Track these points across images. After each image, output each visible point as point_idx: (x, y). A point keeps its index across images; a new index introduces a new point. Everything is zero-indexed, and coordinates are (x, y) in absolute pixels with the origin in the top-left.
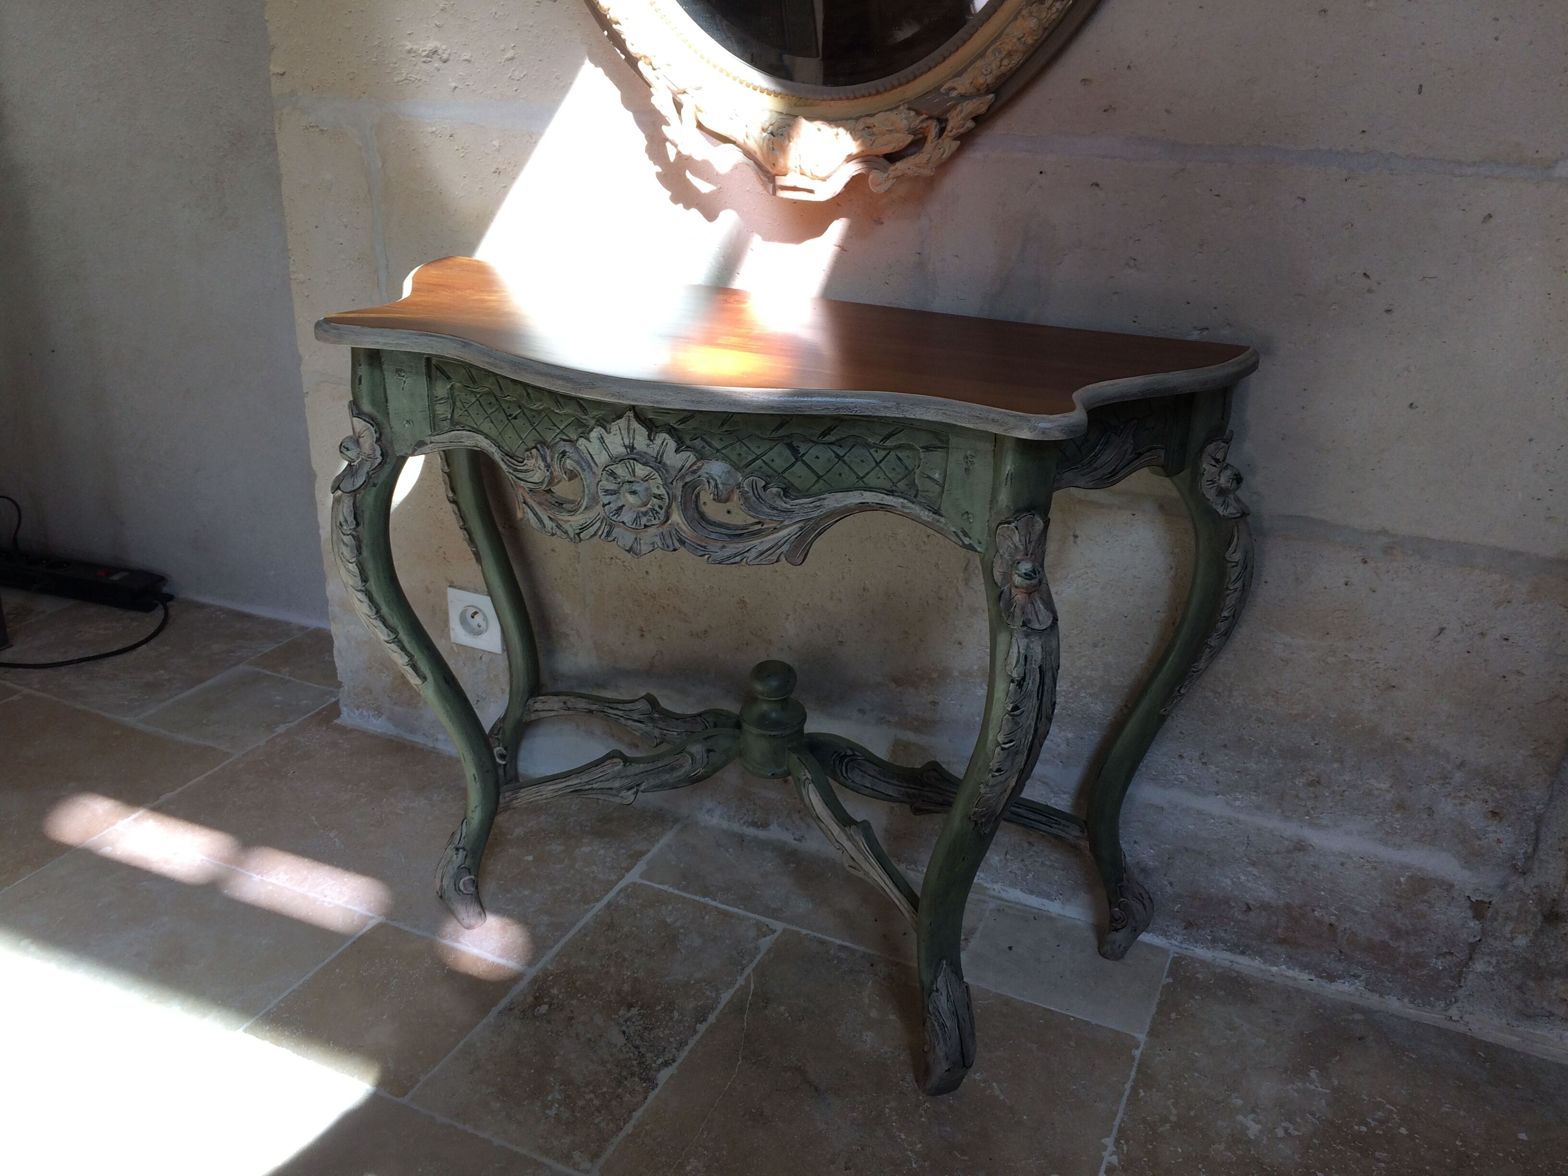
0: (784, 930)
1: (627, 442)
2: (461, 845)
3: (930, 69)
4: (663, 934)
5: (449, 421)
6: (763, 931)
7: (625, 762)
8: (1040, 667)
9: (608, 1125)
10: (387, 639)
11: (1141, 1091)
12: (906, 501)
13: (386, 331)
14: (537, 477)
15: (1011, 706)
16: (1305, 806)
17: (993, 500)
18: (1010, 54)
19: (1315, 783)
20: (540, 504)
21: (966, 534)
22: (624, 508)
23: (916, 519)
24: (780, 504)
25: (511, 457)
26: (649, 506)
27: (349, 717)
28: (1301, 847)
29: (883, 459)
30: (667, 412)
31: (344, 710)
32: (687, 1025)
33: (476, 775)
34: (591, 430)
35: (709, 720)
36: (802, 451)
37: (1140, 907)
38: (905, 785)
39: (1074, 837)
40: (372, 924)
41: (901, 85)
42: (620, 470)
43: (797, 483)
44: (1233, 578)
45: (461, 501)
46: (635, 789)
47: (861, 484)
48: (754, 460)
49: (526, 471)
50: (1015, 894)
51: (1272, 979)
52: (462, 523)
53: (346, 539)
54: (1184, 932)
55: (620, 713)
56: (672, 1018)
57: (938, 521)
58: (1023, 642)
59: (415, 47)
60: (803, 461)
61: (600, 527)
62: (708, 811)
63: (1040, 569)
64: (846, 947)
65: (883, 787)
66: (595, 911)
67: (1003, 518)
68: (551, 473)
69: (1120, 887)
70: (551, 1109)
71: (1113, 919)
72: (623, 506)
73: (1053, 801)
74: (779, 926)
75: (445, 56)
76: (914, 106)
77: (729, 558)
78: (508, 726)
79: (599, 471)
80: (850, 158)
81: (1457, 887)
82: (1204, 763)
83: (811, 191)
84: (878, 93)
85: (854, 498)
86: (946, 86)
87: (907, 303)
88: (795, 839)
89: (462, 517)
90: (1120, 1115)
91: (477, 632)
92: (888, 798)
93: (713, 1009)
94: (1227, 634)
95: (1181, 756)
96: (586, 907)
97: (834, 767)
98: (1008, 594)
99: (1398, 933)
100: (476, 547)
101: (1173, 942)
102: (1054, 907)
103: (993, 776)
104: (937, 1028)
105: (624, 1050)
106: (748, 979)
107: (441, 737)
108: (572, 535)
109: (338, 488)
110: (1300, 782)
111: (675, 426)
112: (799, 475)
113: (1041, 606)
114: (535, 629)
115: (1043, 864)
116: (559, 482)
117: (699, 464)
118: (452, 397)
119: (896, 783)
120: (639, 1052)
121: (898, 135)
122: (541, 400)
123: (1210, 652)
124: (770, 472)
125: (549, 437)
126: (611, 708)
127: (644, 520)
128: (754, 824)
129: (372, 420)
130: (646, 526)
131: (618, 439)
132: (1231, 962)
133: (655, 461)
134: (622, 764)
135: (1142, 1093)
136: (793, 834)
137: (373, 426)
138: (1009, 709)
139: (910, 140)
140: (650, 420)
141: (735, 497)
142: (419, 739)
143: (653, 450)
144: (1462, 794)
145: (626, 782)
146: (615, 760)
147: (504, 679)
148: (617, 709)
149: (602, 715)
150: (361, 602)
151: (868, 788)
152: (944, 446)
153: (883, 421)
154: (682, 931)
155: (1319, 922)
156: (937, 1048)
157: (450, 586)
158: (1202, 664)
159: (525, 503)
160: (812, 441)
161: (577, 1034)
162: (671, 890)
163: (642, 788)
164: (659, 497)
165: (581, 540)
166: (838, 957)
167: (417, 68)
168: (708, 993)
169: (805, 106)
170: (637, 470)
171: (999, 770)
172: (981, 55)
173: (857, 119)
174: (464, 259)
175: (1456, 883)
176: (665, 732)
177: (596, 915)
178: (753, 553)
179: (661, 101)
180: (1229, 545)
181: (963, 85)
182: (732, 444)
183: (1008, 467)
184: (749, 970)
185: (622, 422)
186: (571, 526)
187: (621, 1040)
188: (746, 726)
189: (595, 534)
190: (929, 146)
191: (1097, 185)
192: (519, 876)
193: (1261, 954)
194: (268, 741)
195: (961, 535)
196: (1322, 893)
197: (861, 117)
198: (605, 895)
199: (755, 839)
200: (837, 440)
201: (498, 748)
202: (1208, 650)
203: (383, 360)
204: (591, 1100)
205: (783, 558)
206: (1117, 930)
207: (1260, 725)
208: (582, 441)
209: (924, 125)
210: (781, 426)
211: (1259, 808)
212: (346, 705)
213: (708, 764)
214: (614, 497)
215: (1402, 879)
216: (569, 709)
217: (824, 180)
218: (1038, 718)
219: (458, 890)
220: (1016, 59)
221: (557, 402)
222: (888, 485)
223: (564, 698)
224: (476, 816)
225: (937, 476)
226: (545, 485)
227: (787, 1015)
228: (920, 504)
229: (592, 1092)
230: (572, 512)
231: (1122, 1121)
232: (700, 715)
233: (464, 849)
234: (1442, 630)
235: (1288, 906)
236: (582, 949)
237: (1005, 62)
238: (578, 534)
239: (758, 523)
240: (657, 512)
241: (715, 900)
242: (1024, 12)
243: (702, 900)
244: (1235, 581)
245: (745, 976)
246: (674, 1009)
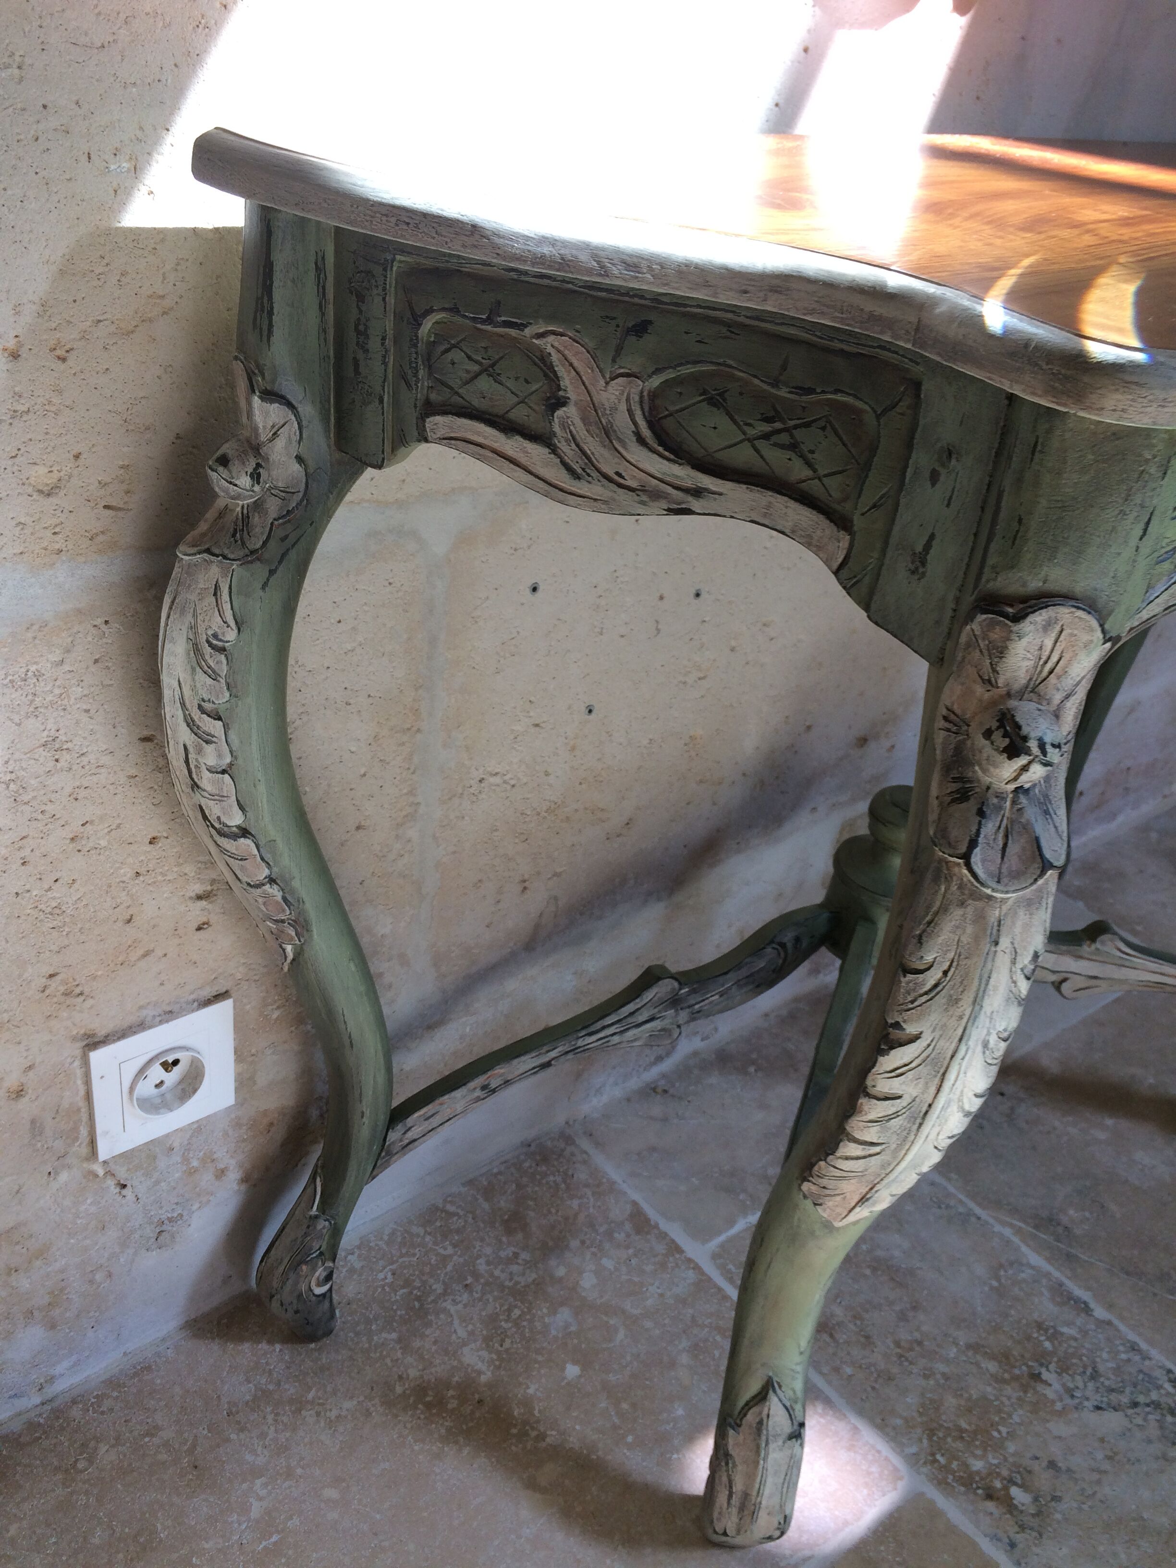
32: (1093, 1327)
56: (1076, 1339)
93: (1060, 1283)
105: (1142, 1422)
120: (1148, 1405)
126: (590, 1034)
157: (100, 1043)
187: (1113, 1421)
216: (492, 1093)
227: (1086, 1213)
232: (770, 942)
236: (873, 1388)
245: (991, 1221)
246: (1054, 1327)
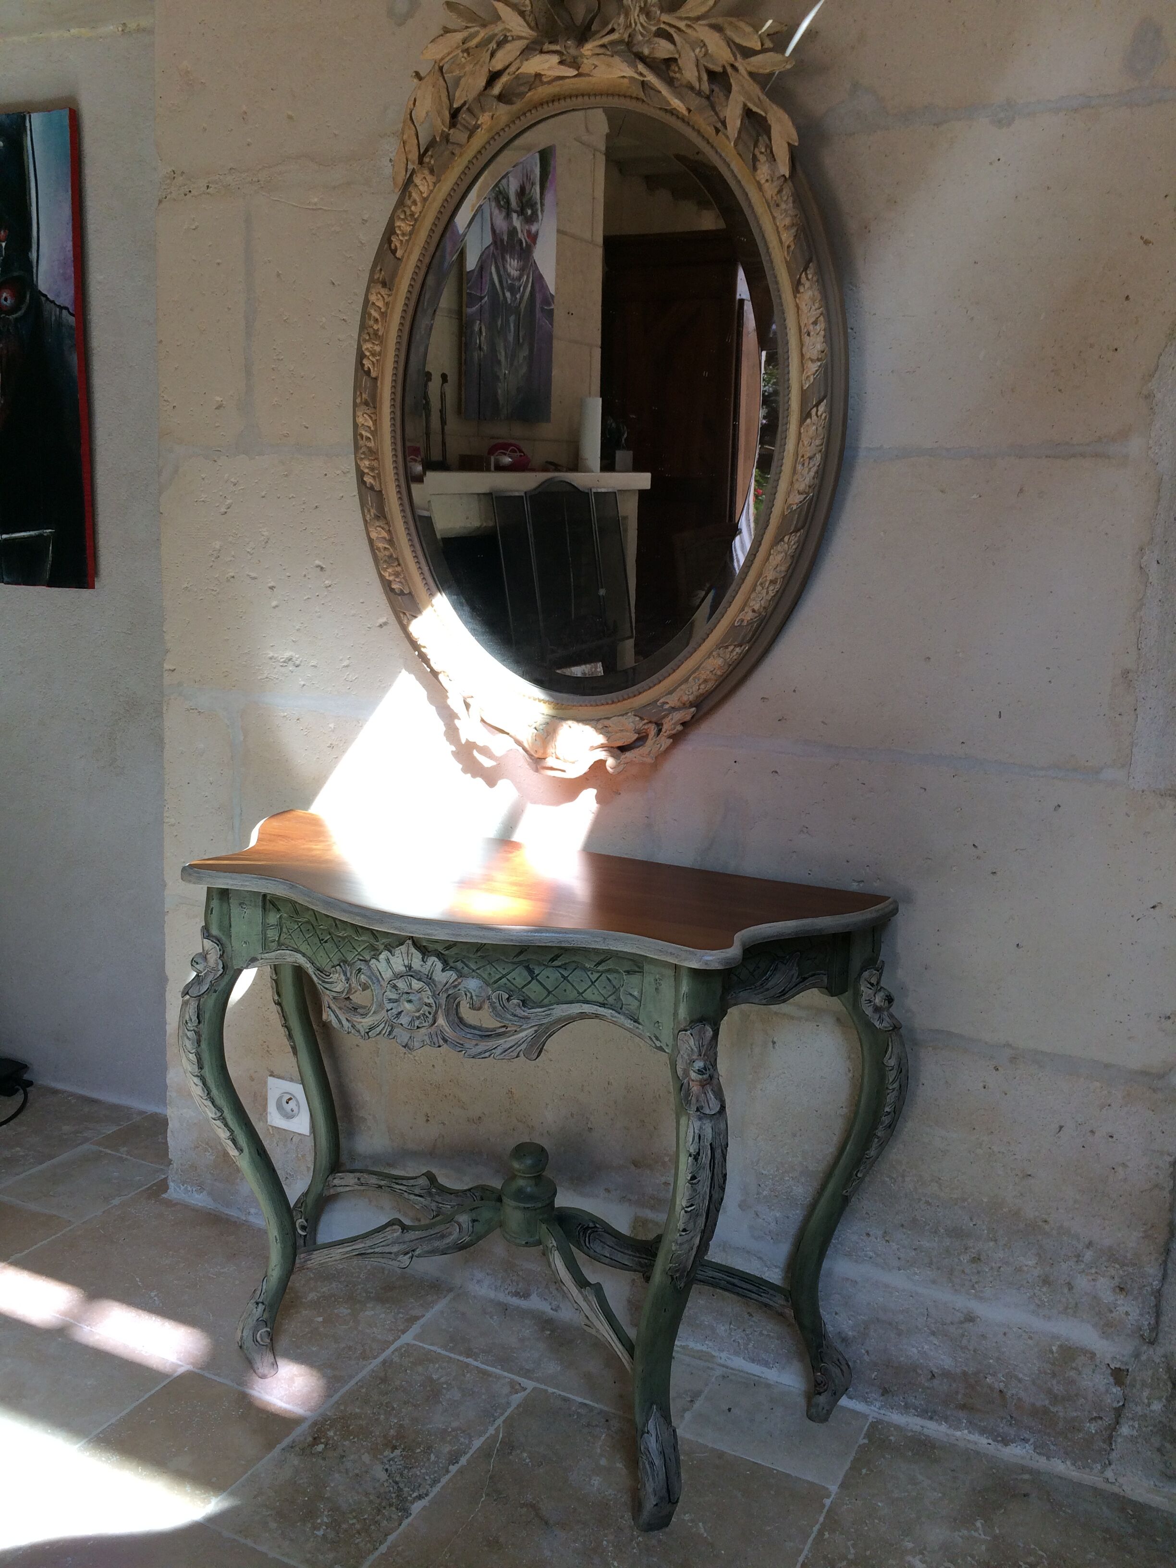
0: (534, 1389)
1: (406, 963)
2: (260, 1300)
3: (650, 688)
4: (428, 1388)
5: (276, 942)
6: (515, 1388)
7: (403, 1230)
8: (711, 1144)
9: (366, 1545)
10: (214, 1116)
11: (826, 1533)
12: (614, 1012)
13: (235, 875)
14: (339, 988)
15: (690, 1175)
16: (970, 1281)
17: (675, 1014)
18: (705, 681)
19: (976, 1260)
20: (340, 1008)
21: (657, 1039)
22: (403, 1013)
23: (621, 1026)
24: (519, 1012)
25: (321, 972)
26: (421, 1012)
27: (175, 1192)
28: (970, 1318)
29: (597, 979)
30: (436, 941)
31: (172, 1185)
32: (441, 1466)
33: (278, 1237)
34: (380, 954)
35: (476, 1194)
36: (536, 972)
37: (838, 1371)
38: (638, 1255)
39: (781, 1305)
40: (181, 1370)
41: (629, 698)
42: (401, 984)
43: (532, 996)
44: (891, 1081)
45: (284, 1004)
46: (410, 1254)
47: (581, 998)
48: (500, 979)
49: (331, 983)
50: (739, 1363)
51: (956, 1442)
52: (283, 1022)
53: (189, 1034)
54: (881, 1398)
55: (404, 1188)
56: (429, 1459)
57: (637, 1028)
58: (697, 1124)
59: (276, 655)
60: (537, 980)
61: (384, 1027)
62: (478, 1281)
63: (710, 1067)
64: (585, 1404)
65: (619, 1257)
66: (371, 1367)
67: (682, 1027)
68: (350, 985)
69: (821, 1352)
70: (319, 1530)
71: (817, 1384)
72: (402, 1011)
73: (767, 1275)
74: (530, 1385)
75: (298, 662)
76: (639, 713)
77: (480, 1053)
78: (310, 1200)
79: (384, 984)
80: (593, 748)
81: (1098, 1356)
82: (887, 1241)
83: (564, 771)
84: (613, 702)
85: (576, 1009)
86: (661, 701)
87: (640, 855)
88: (552, 1309)
89: (284, 1017)
90: (805, 1552)
91: (289, 1116)
92: (624, 1267)
93: (465, 1453)
94: (891, 1127)
95: (868, 1235)
96: (364, 1363)
97: (579, 1238)
98: (687, 1087)
99: (1055, 1399)
100: (294, 1042)
101: (873, 1408)
102: (771, 1375)
103: (680, 1235)
104: (647, 1466)
105: (386, 1484)
106: (497, 1430)
107: (253, 1211)
108: (363, 1034)
109: (187, 993)
110: (965, 1258)
111: (442, 952)
112: (534, 991)
113: (712, 1096)
114: (338, 1114)
115: (761, 1334)
116: (356, 991)
117: (459, 980)
118: (280, 925)
119: (632, 1253)
120: (398, 1487)
121: (628, 734)
122: (345, 930)
123: (878, 1142)
124: (513, 987)
125: (350, 957)
126: (397, 1184)
127: (417, 1023)
128: (517, 1294)
129: (218, 941)
130: (418, 1027)
131: (400, 961)
132: (922, 1427)
133: (427, 978)
134: (400, 1230)
135: (827, 1535)
136: (550, 1304)
137: (218, 945)
138: (689, 1178)
139: (635, 738)
140: (424, 946)
141: (486, 1005)
142: (233, 1213)
143: (426, 969)
144: (1093, 1271)
145: (403, 1247)
146: (396, 1227)
147: (310, 1158)
148: (402, 1184)
149: (389, 1189)
150: (197, 1085)
151: (607, 1257)
152: (641, 971)
153: (596, 951)
154: (445, 1386)
155: (991, 1388)
156: (647, 1485)
157: (270, 1076)
158: (872, 1152)
159: (329, 1007)
160: (544, 965)
161: (346, 1469)
162: (439, 1350)
163: (417, 1252)
164: (429, 1005)
165: (369, 1038)
166: (578, 1413)
167: (276, 670)
168: (462, 1439)
169: (561, 709)
170: (413, 984)
171: (684, 1230)
172: (686, 680)
173: (598, 720)
174: (300, 812)
175: (1096, 1352)
176: (441, 1205)
177: (373, 1371)
178: (499, 1051)
179: (455, 703)
180: (886, 1052)
181: (673, 700)
182: (484, 966)
183: (684, 988)
184: (499, 1421)
185: (403, 948)
186: (362, 1026)
187: (383, 1476)
188: (505, 1199)
189: (380, 1033)
190: (649, 742)
191: (776, 772)
192: (309, 1335)
193: (946, 1419)
194: (104, 1212)
195: (654, 1039)
196: (991, 1361)
197: (601, 719)
198: (382, 1353)
199: (517, 1308)
200: (562, 965)
201: (300, 1220)
202: (876, 1140)
203: (230, 895)
204: (353, 1524)
205: (521, 1054)
206: (820, 1394)
207: (929, 1207)
208: (373, 961)
209: (646, 727)
210: (521, 953)
211: (934, 1282)
212: (173, 1181)
213: (472, 1232)
214: (395, 1004)
215: (1054, 1349)
216: (362, 1184)
217: (573, 763)
218: (712, 1186)
219: (255, 1341)
220: (710, 685)
221: (357, 932)
222: (601, 1000)
223: (358, 1174)
224: (275, 1272)
225: (636, 994)
226: (344, 994)
227: (528, 1460)
228: (624, 1014)
229: (355, 1517)
230: (364, 1015)
231: (807, 1557)
232: (469, 1190)
233: (262, 1303)
234: (1061, 1127)
235: (965, 1373)
236: (358, 1399)
237: (702, 687)
238: (367, 1033)
239: (504, 1026)
240: (427, 1017)
241: (476, 1360)
242: (714, 653)
243: (466, 1360)
244: (893, 1082)
245: (496, 1426)
246: (432, 1452)
